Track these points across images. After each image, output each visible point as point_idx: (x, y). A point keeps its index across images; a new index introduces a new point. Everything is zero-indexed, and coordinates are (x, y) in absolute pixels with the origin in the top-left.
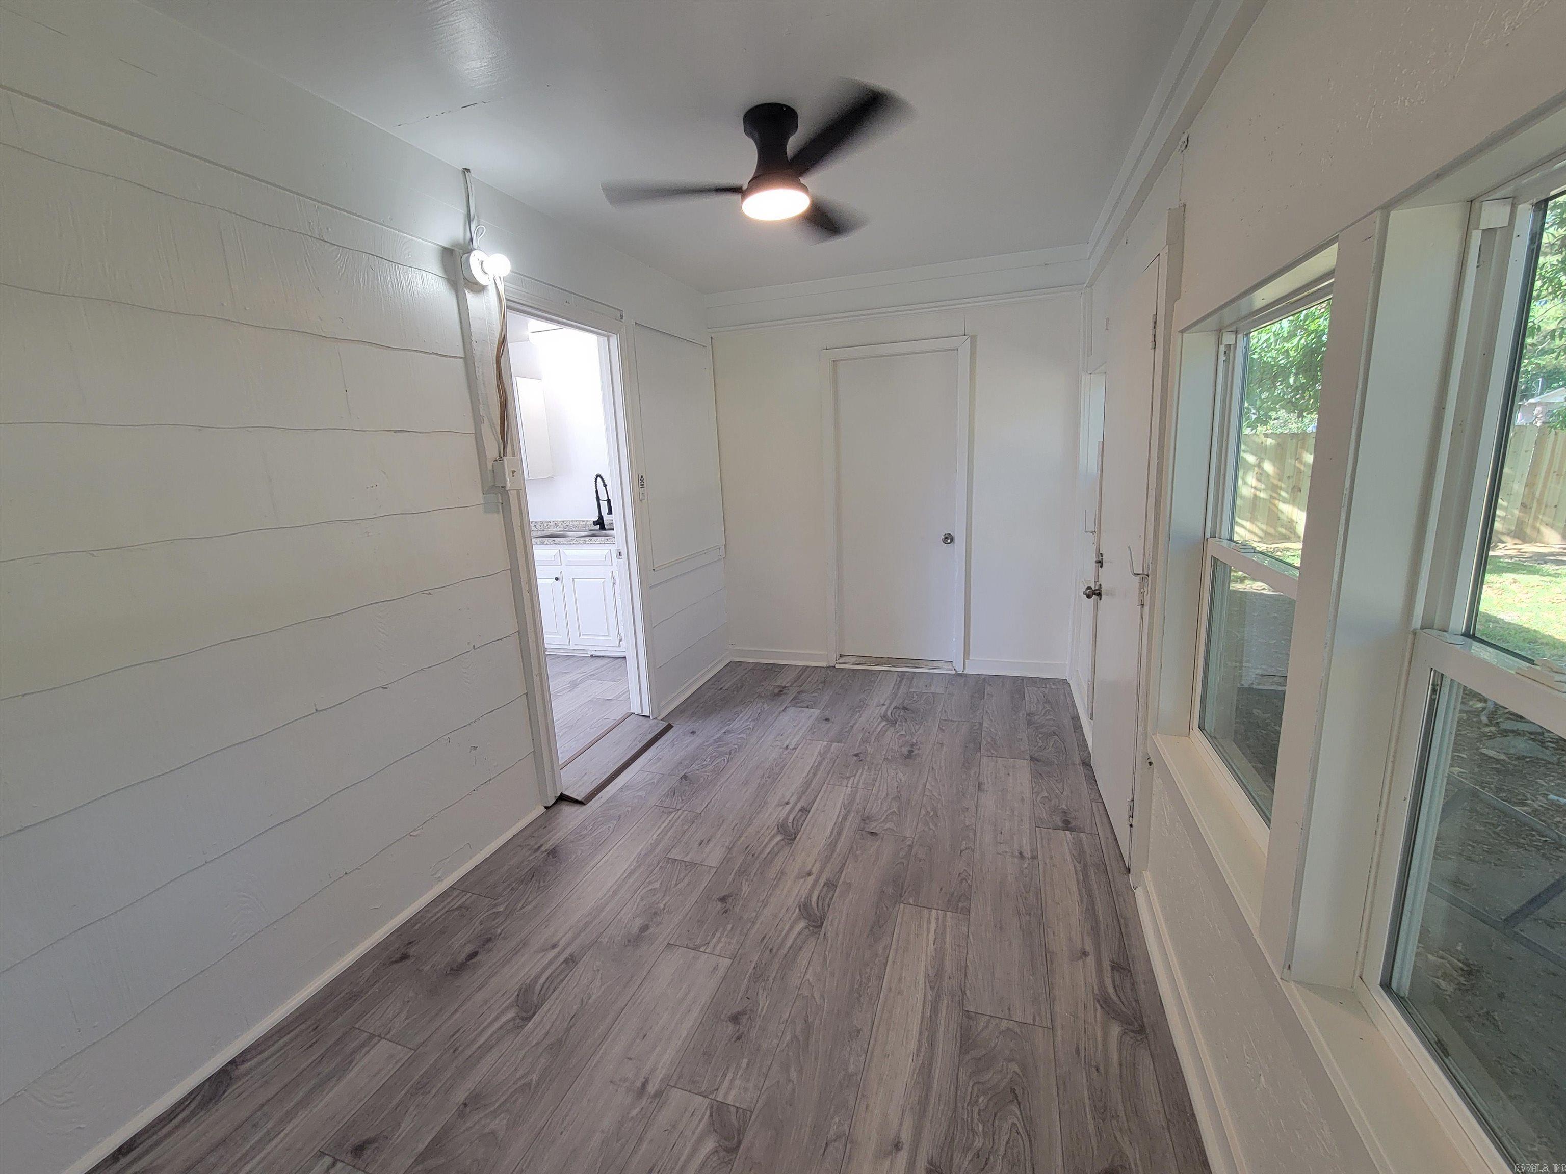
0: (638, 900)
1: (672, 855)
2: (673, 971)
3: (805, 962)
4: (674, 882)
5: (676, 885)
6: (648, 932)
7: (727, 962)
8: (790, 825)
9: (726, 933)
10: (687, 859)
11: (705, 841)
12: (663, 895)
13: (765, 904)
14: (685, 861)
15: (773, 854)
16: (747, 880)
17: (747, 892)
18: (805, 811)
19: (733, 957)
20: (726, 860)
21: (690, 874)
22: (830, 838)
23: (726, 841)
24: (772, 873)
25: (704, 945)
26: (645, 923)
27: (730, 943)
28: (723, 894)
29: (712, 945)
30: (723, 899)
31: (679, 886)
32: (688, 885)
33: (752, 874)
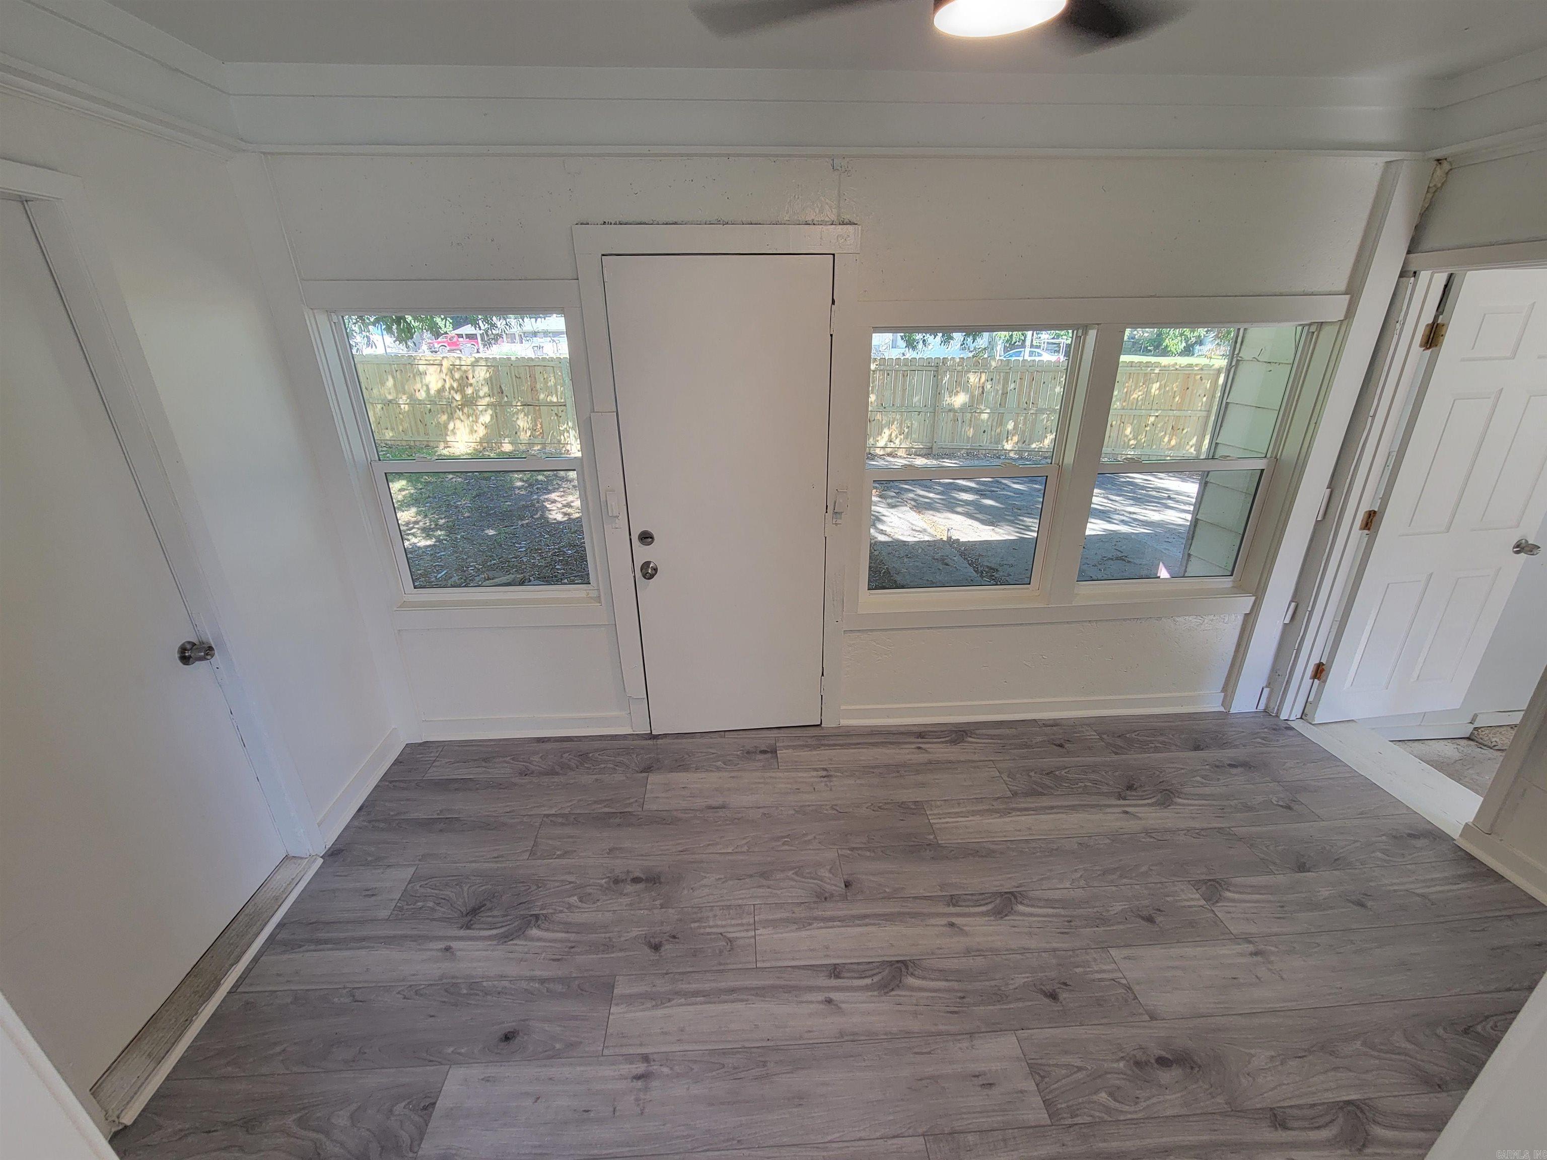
0: (1144, 1104)
1: (1043, 1117)
2: (1168, 994)
3: (1058, 892)
4: (1080, 1075)
5: (1080, 1069)
6: (1163, 1054)
7: (1113, 952)
8: (876, 979)
9: (1088, 969)
10: (1030, 1085)
11: (981, 1081)
12: (1109, 1076)
13: (1025, 951)
14: (1037, 1085)
15: (944, 975)
16: (1007, 984)
17: (1023, 975)
18: (835, 971)
19: (1105, 949)
20: (995, 1028)
21: (1051, 1062)
22: (879, 924)
23: (961, 1048)
24: (979, 962)
25: (1119, 983)
26: (1158, 1066)
27: (1095, 960)
28: (1047, 1000)
29: (1111, 976)
30: (1053, 996)
31: (1079, 1063)
32: (1066, 1052)
33: (993, 983)
